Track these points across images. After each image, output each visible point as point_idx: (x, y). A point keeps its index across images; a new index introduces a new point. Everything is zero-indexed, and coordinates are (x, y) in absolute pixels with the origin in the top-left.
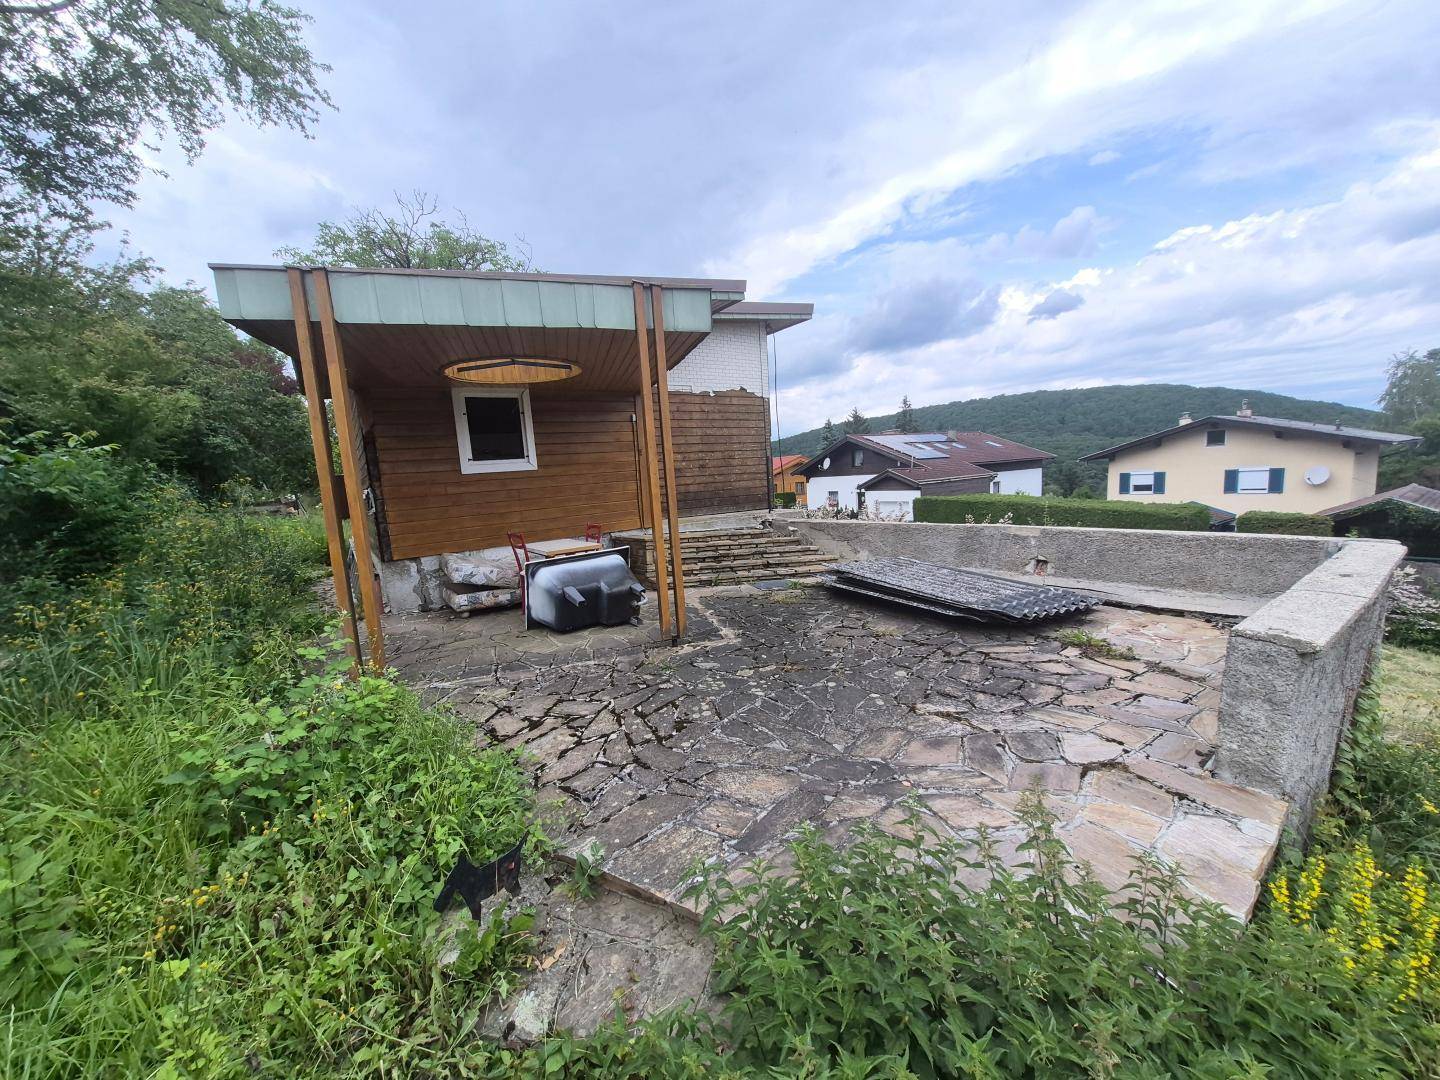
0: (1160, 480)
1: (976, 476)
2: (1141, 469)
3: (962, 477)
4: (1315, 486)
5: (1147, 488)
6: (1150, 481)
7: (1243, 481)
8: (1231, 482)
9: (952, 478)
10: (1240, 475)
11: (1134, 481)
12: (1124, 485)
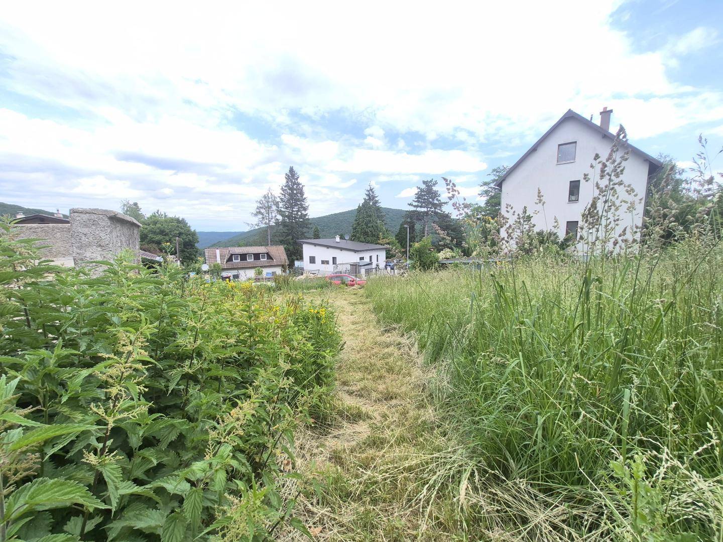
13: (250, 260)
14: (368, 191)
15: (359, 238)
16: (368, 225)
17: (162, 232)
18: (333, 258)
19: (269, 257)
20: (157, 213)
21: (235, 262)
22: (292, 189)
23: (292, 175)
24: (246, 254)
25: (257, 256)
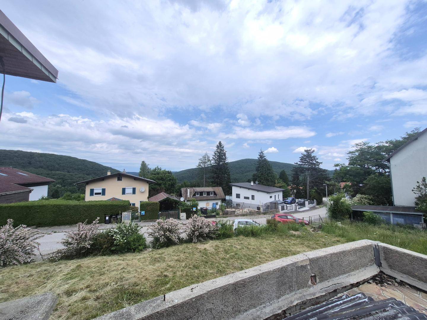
0: (104, 191)
1: (22, 191)
2: (98, 188)
3: (14, 192)
4: (142, 192)
5: (99, 194)
6: (100, 191)
7: (127, 191)
8: (124, 191)
9: (8, 193)
10: (126, 189)
11: (95, 191)
12: (92, 193)
13: (205, 195)
14: (260, 153)
15: (263, 183)
16: (269, 175)
17: (162, 179)
18: (252, 196)
19: (215, 194)
20: (157, 167)
21: (197, 197)
22: (219, 153)
23: (220, 146)
24: (203, 192)
25: (208, 193)
